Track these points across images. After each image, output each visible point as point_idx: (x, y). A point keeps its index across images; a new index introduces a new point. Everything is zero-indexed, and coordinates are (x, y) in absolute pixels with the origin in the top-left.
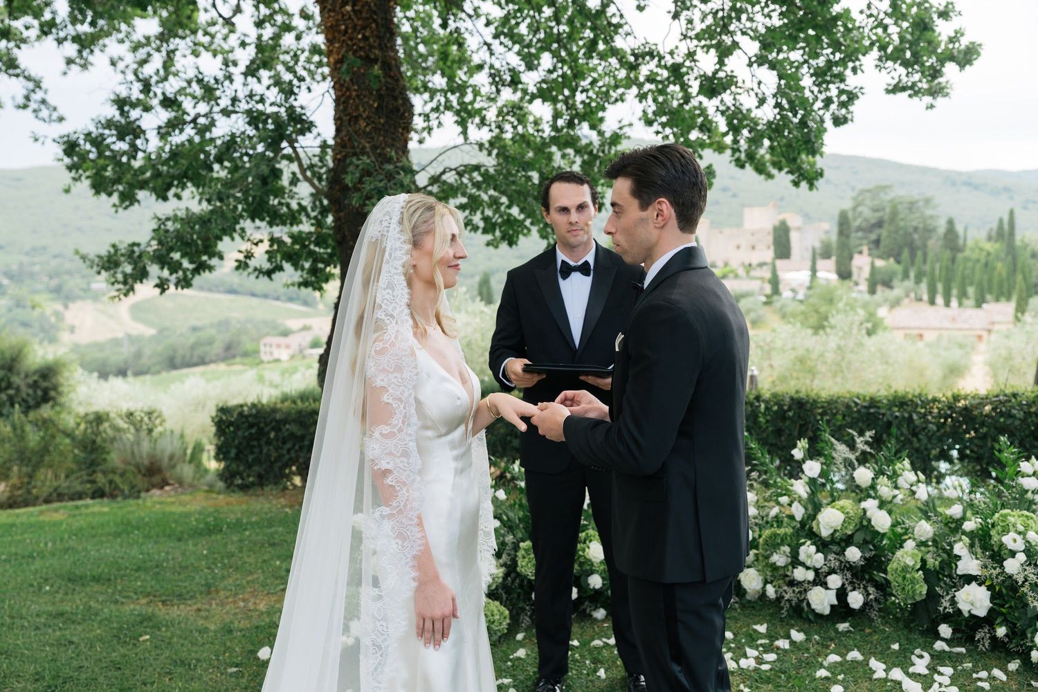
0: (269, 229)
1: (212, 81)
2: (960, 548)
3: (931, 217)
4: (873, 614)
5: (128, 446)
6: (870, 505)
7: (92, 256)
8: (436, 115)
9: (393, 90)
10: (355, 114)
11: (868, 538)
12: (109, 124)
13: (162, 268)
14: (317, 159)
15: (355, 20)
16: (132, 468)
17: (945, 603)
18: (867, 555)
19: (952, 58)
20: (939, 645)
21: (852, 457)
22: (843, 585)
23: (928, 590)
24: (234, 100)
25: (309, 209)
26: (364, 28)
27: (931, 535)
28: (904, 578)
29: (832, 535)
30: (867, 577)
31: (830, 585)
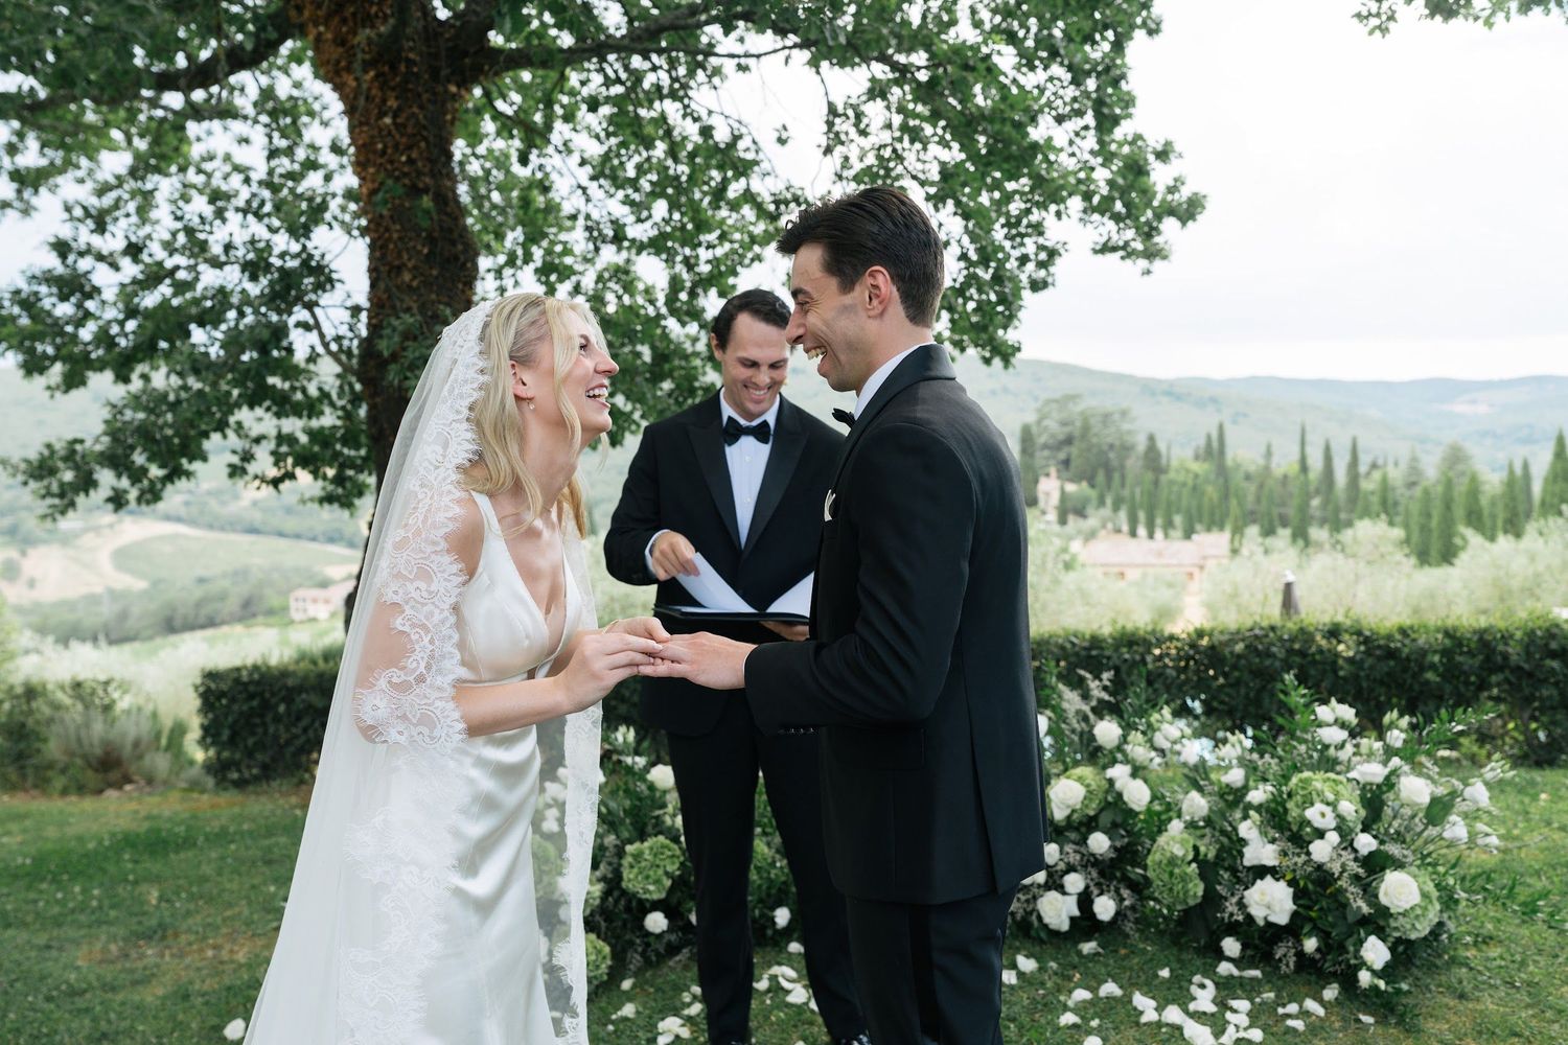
0: (275, 421)
1: (197, 220)
2: (1247, 829)
3: (1129, 432)
4: (1129, 927)
5: (72, 730)
6: (1119, 772)
7: (15, 459)
8: (511, 271)
9: (451, 231)
10: (396, 263)
11: (1119, 820)
12: (49, 278)
13: (119, 476)
14: (346, 327)
15: (397, 137)
16: (79, 761)
17: (1231, 906)
18: (1118, 844)
19: (1171, 211)
20: (1225, 968)
21: (1086, 709)
22: (1087, 887)
23: (1205, 891)
24: (228, 247)
25: (334, 396)
26: (410, 147)
27: (1205, 811)
28: (1171, 874)
29: (1069, 817)
30: (1118, 874)
31: (1069, 888)
